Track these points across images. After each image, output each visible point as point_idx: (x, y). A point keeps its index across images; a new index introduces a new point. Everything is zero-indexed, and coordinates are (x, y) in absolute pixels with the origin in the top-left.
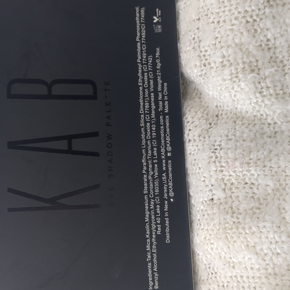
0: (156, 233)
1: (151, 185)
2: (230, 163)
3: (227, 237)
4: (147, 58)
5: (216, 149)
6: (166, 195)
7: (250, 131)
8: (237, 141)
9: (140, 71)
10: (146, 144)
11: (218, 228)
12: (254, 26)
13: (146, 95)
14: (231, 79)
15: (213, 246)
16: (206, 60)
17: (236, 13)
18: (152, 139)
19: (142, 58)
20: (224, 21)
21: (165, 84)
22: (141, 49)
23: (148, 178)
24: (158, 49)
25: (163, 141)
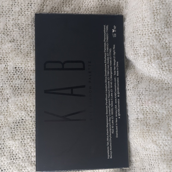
0: (111, 133)
1: (110, 110)
2: (146, 102)
3: (144, 136)
4: (109, 50)
5: (140, 95)
6: (116, 115)
7: (157, 87)
8: (150, 91)
9: (105, 56)
10: (108, 91)
11: (140, 132)
12: (159, 37)
13: (108, 68)
14: (148, 62)
15: (137, 140)
16: (137, 52)
17: (151, 31)
18: (110, 89)
19: (106, 50)
20: (145, 34)
21: (117, 62)
22: (106, 45)
23: (108, 107)
24: (114, 45)
25: (116, 90)
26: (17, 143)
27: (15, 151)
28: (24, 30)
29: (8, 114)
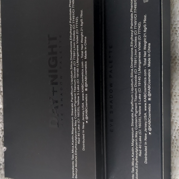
0: (138, 155)
1: (136, 121)
4: (137, 25)
6: (146, 130)
9: (132, 36)
10: (134, 90)
13: (136, 54)
18: (138, 87)
19: (134, 25)
21: (149, 44)
22: (134, 18)
23: (134, 116)
24: (145, 16)
25: (145, 89)
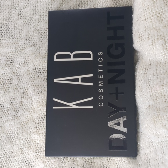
7: (164, 69)
8: (158, 75)
12: (161, 18)
14: (152, 45)
17: (152, 13)
20: (148, 18)
26: (41, 137)
27: (40, 144)
28: (43, 35)
29: (33, 111)
